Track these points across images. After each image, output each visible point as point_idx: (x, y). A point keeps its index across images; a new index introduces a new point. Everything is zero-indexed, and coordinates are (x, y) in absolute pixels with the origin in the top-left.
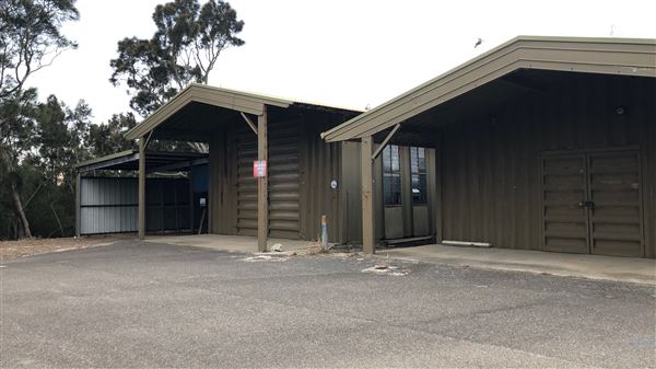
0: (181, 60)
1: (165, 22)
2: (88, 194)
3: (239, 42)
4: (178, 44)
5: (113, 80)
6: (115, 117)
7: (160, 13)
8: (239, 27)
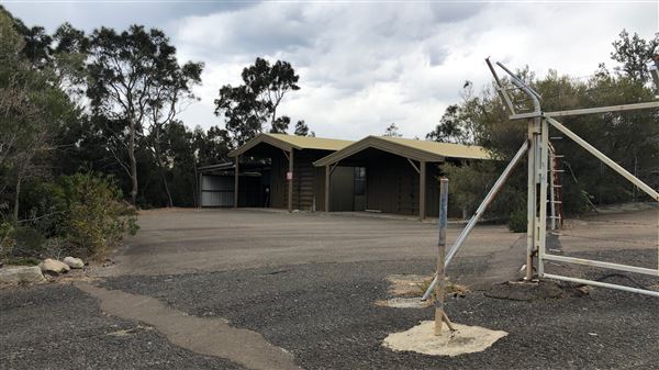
0: (259, 98)
1: (249, 78)
2: (206, 184)
3: (296, 88)
4: (257, 91)
5: (216, 113)
6: (212, 128)
7: (246, 73)
8: (296, 79)
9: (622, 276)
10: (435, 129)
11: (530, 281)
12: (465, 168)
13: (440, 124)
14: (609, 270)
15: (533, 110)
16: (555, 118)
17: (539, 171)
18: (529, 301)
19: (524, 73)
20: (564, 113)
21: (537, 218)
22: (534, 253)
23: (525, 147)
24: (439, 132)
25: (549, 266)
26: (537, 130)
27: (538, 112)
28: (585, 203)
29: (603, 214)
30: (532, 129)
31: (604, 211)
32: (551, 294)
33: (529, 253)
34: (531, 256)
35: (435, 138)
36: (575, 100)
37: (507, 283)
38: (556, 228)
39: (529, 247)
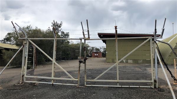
9: (44, 80)
10: (3, 39)
11: (21, 83)
12: (10, 51)
13: (5, 38)
14: (41, 79)
15: (25, 37)
16: (30, 40)
17: (26, 53)
18: (20, 89)
19: (29, 27)
20: (33, 39)
21: (24, 66)
22: (23, 76)
23: (22, 47)
24: (4, 40)
25: (27, 79)
26: (26, 42)
27: (26, 38)
28: (43, 61)
29: (48, 64)
30: (24, 42)
31: (48, 63)
32: (27, 86)
33: (22, 76)
34: (22, 77)
35: (3, 42)
36: (41, 35)
37: (14, 85)
38: (34, 68)
39: (22, 74)
